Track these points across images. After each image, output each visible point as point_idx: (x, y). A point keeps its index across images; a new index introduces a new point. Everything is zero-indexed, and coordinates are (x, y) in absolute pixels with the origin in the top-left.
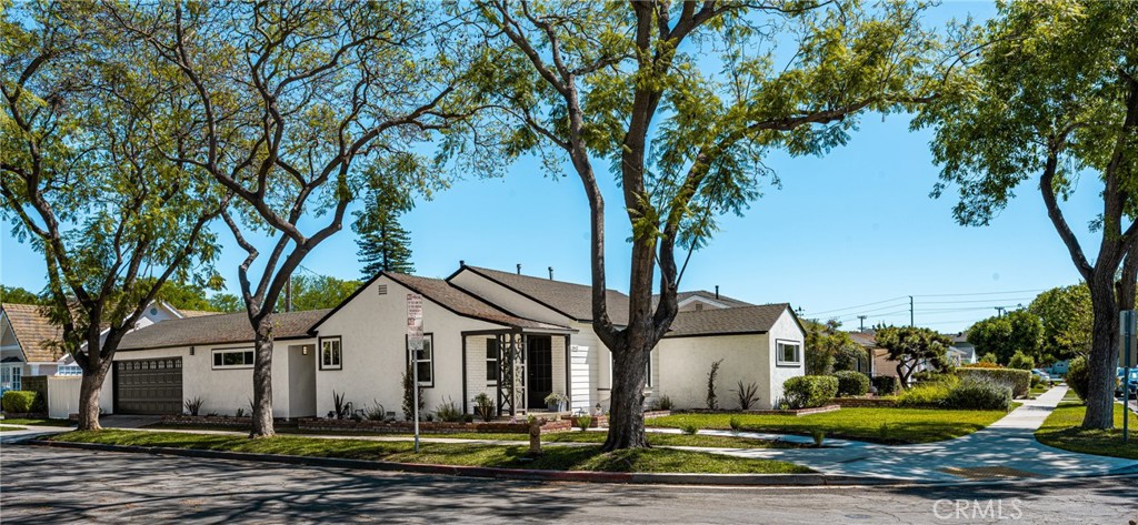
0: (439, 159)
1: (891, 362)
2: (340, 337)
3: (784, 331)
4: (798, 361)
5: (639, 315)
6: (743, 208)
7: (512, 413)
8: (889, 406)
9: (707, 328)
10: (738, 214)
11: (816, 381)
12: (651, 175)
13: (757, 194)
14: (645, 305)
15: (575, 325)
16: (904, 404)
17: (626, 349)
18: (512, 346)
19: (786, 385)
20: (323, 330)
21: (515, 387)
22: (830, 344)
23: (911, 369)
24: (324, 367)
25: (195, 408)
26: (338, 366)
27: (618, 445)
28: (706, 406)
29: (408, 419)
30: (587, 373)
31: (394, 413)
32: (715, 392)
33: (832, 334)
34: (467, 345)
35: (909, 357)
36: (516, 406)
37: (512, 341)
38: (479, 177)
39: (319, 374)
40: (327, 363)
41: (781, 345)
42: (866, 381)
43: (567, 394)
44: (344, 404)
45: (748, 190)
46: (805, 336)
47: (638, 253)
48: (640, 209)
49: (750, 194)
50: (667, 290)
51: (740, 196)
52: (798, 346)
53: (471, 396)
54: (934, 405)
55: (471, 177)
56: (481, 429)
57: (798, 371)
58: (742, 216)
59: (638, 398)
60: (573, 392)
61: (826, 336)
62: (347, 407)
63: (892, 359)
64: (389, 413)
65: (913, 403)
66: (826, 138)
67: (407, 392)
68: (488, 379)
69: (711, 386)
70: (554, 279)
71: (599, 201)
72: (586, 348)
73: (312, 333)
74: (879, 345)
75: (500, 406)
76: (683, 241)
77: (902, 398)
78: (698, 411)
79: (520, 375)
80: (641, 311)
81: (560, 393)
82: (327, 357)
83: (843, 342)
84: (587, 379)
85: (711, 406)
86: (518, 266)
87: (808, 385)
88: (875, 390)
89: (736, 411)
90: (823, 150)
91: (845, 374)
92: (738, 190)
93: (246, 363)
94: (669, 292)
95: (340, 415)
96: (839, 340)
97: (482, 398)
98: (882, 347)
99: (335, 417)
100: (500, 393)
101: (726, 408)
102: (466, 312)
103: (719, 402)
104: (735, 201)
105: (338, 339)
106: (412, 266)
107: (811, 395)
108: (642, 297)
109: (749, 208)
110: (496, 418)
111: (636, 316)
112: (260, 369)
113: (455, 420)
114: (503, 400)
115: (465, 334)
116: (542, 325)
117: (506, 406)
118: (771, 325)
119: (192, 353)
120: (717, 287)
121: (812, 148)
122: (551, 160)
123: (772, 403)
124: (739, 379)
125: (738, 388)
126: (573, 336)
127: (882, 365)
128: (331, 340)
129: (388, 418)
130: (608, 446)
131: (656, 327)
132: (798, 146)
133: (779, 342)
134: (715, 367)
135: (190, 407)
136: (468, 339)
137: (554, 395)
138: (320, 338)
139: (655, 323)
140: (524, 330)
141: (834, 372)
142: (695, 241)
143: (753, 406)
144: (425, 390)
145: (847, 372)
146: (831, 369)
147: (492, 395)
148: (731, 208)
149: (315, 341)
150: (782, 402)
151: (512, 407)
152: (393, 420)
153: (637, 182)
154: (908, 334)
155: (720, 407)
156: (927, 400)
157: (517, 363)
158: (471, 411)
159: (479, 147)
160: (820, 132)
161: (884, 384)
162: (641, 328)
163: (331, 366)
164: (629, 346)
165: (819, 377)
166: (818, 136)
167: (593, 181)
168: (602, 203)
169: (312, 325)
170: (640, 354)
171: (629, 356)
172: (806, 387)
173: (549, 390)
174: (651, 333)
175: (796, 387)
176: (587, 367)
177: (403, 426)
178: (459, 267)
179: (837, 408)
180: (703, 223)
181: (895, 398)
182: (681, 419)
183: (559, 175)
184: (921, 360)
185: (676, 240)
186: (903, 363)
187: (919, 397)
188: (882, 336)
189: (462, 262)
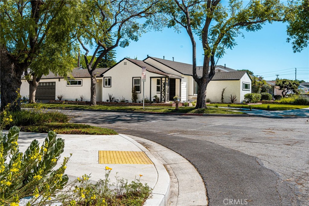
0: (144, 25)
1: (280, 91)
2: (111, 77)
3: (246, 79)
4: (249, 89)
5: (205, 74)
6: (232, 47)
7: (165, 101)
8: (277, 104)
9: (222, 78)
10: (231, 49)
11: (254, 95)
12: (209, 38)
13: (236, 44)
14: (207, 72)
15: (183, 76)
16: (281, 103)
17: (202, 83)
18: (165, 82)
19: (245, 96)
20: (105, 75)
21: (166, 93)
22: (259, 84)
23: (286, 93)
24: (105, 86)
25: (60, 98)
26: (110, 86)
27: (199, 107)
28: (221, 102)
29: (133, 102)
30: (186, 90)
31: (128, 101)
32: (224, 98)
33: (260, 81)
34: (152, 81)
35: (286, 89)
36: (166, 99)
37: (165, 80)
38: (155, 30)
39: (103, 89)
40: (106, 85)
41: (244, 84)
42: (271, 96)
43: (180, 96)
44: (112, 98)
45: (234, 43)
46: (252, 81)
47: (206, 59)
48: (206, 48)
49: (234, 44)
50: (212, 68)
51: (232, 44)
52: (249, 84)
53: (152, 96)
54: (290, 103)
55: (153, 30)
56: (156, 105)
57: (249, 92)
58: (232, 49)
59: (204, 96)
60: (182, 96)
61: (258, 81)
62: (113, 98)
63: (280, 89)
64: (126, 101)
65: (284, 103)
66: (256, 27)
67: (133, 94)
68: (157, 91)
69: (222, 95)
70: (174, 61)
71: (195, 44)
72: (186, 83)
73: (102, 76)
74: (276, 85)
75: (161, 99)
76: (217, 56)
77: (281, 101)
78: (218, 103)
79: (167, 90)
80: (206, 73)
81: (178, 96)
82: (106, 83)
83: (263, 84)
84: (186, 92)
85: (222, 102)
86: (164, 57)
87: (251, 96)
88: (274, 99)
89: (230, 103)
90: (256, 30)
91: (264, 93)
92: (231, 42)
93: (79, 84)
94: (213, 68)
95: (111, 101)
96: (262, 83)
97: (156, 96)
98: (277, 86)
99: (109, 101)
100: (161, 95)
101: (227, 102)
102: (151, 71)
103: (225, 100)
104: (230, 45)
105: (110, 78)
106: (115, 52)
107: (252, 99)
108: (206, 70)
109: (234, 47)
110: (160, 102)
111: (204, 75)
112: (93, 86)
113: (148, 103)
114: (162, 97)
115: (151, 78)
116: (174, 76)
117: (163, 99)
118: (241, 78)
119: (59, 81)
120: (225, 64)
121: (253, 29)
122: (177, 27)
123: (241, 101)
124: (231, 94)
125: (231, 97)
126: (182, 79)
127: (277, 91)
128: (108, 78)
129: (126, 102)
130: (197, 107)
131: (209, 77)
132: (249, 28)
133: (243, 83)
134: (224, 90)
135: (59, 98)
136: (152, 79)
137: (176, 96)
138: (104, 77)
139: (209, 76)
140: (169, 77)
141: (261, 93)
142: (220, 56)
143: (235, 102)
144: (138, 94)
145: (265, 93)
146: (260, 91)
147: (159, 96)
148: (229, 47)
149: (102, 78)
150: (244, 101)
151: (165, 99)
152: (128, 102)
153: (206, 40)
154: (285, 82)
155: (225, 102)
156: (288, 102)
157: (167, 87)
158: (152, 100)
159: (156, 22)
160: (254, 25)
161: (277, 97)
162: (206, 78)
163: (108, 86)
164: (202, 82)
165: (255, 94)
166: (254, 26)
167: (193, 38)
168: (196, 44)
169: (102, 73)
170: (205, 84)
171: (202, 85)
172: (251, 97)
173: (175, 95)
174: (208, 79)
175: (248, 97)
176: (186, 88)
177: (132, 104)
178: (147, 57)
179: (261, 104)
180: (222, 51)
181: (279, 101)
182: (214, 105)
183: (179, 32)
184: (289, 90)
185: (215, 55)
186: (284, 91)
187: (286, 101)
188: (277, 82)
189: (148, 55)
